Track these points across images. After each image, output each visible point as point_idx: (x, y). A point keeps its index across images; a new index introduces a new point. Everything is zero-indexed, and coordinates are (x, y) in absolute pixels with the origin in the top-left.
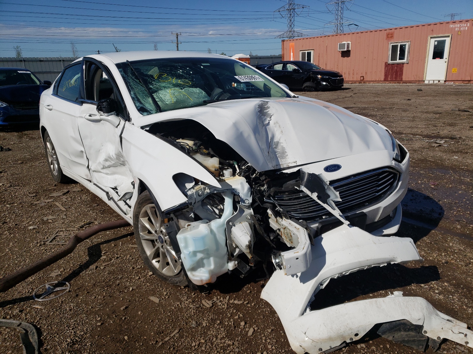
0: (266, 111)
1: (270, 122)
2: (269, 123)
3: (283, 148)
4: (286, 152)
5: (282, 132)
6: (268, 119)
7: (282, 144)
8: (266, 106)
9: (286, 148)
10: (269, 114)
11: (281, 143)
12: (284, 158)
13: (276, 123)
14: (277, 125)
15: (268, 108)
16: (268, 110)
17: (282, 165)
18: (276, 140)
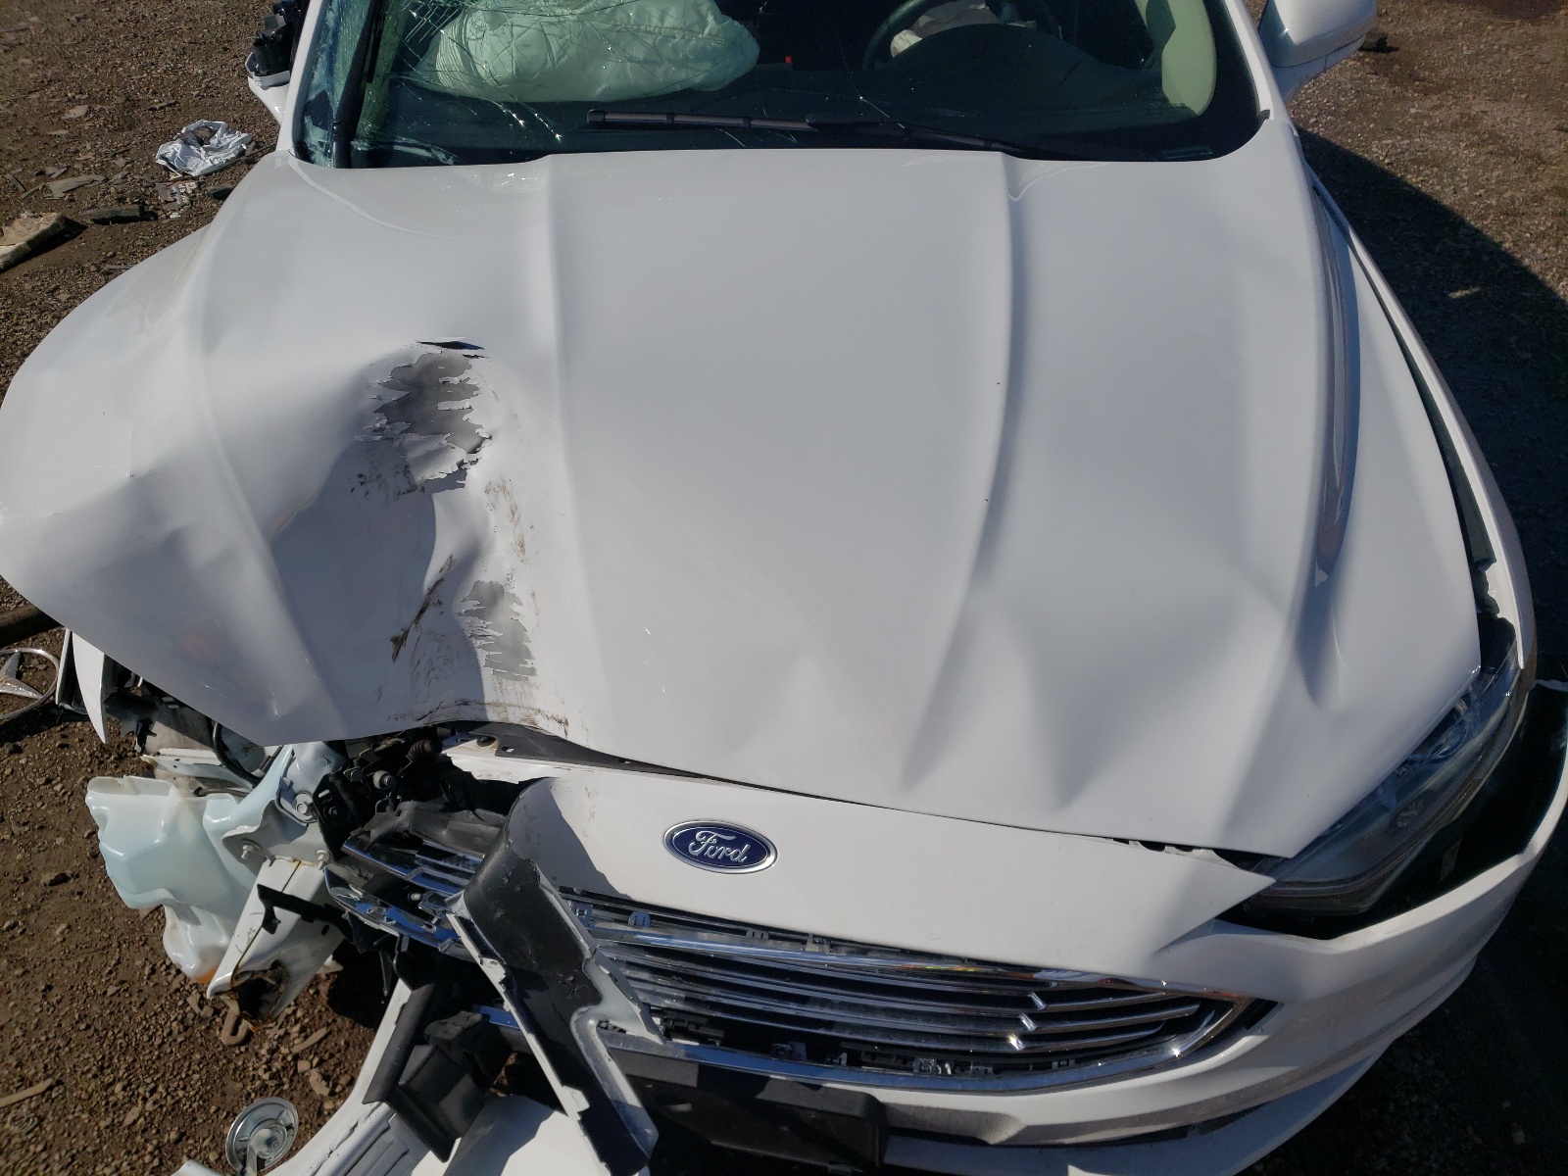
0: (456, 405)
1: (472, 472)
2: (461, 471)
3: (518, 633)
4: (529, 655)
5: (522, 546)
6: (459, 454)
7: (516, 607)
8: (456, 380)
9: (529, 634)
10: (470, 429)
11: (514, 599)
12: (516, 679)
13: (497, 488)
14: (504, 504)
15: (467, 390)
16: (466, 404)
17: (497, 705)
18: (488, 573)
